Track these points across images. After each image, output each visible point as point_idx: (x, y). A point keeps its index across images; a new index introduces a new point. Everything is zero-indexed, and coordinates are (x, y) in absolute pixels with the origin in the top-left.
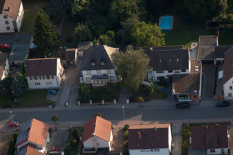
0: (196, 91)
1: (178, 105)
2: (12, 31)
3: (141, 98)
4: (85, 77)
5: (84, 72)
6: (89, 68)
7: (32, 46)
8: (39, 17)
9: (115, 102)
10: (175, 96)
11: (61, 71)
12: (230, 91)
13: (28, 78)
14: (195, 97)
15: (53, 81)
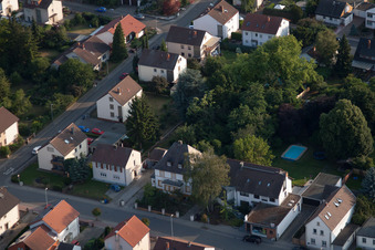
0: (272, 225)
2: (116, 119)
3: (205, 216)
4: (157, 178)
7: (126, 137)
9: (177, 215)
10: (248, 225)
11: (137, 167)
12: (314, 236)
13: (94, 164)
14: (271, 232)
15: (121, 175)
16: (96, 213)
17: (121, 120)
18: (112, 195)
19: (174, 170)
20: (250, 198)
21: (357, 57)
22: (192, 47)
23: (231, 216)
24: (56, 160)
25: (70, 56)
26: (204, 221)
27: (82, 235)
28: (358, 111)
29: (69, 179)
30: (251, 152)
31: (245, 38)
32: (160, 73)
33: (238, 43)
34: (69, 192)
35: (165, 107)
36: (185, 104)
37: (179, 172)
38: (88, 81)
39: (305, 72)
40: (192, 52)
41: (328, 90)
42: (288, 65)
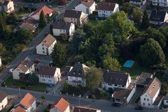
0: (125, 98)
1: (113, 104)
3: (94, 96)
4: (69, 80)
6: (72, 75)
7: (51, 62)
9: (80, 96)
11: (59, 75)
12: (144, 102)
13: (39, 75)
14: (124, 101)
15: (52, 80)
16: (43, 98)
17: (48, 54)
18: (49, 89)
19: (77, 76)
20: (113, 86)
21: (151, 19)
22: (76, 19)
23: (105, 95)
24: (21, 74)
25: (21, 26)
26: (93, 98)
27: (38, 108)
28: (157, 43)
29: (29, 83)
30: (111, 65)
31: (99, 13)
32: (63, 31)
33: (96, 16)
34: (29, 89)
35: (67, 47)
36: (77, 45)
37: (79, 76)
38: (31, 37)
39: (130, 27)
40: (76, 21)
41: (141, 35)
42: (122, 24)
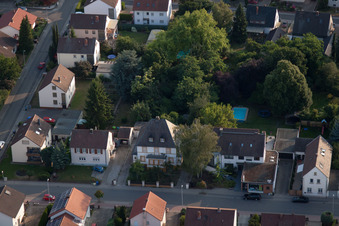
0: (269, 181)
1: (246, 195)
2: (59, 106)
3: (204, 182)
4: (139, 154)
5: (139, 149)
6: (145, 144)
7: (81, 121)
8: (94, 85)
9: (172, 185)
10: (244, 184)
11: (112, 147)
12: (310, 186)
13: (72, 150)
14: (268, 188)
16: (98, 195)
17: (64, 106)
18: (99, 177)
19: (156, 144)
20: (235, 160)
22: (96, 31)
24: (30, 151)
26: (202, 187)
31: (136, 17)
33: (130, 23)
37: (163, 145)
39: (222, 41)
40: (96, 36)
